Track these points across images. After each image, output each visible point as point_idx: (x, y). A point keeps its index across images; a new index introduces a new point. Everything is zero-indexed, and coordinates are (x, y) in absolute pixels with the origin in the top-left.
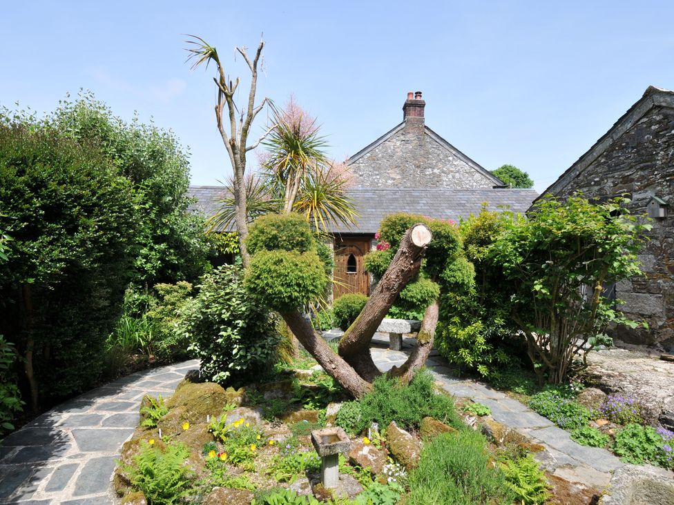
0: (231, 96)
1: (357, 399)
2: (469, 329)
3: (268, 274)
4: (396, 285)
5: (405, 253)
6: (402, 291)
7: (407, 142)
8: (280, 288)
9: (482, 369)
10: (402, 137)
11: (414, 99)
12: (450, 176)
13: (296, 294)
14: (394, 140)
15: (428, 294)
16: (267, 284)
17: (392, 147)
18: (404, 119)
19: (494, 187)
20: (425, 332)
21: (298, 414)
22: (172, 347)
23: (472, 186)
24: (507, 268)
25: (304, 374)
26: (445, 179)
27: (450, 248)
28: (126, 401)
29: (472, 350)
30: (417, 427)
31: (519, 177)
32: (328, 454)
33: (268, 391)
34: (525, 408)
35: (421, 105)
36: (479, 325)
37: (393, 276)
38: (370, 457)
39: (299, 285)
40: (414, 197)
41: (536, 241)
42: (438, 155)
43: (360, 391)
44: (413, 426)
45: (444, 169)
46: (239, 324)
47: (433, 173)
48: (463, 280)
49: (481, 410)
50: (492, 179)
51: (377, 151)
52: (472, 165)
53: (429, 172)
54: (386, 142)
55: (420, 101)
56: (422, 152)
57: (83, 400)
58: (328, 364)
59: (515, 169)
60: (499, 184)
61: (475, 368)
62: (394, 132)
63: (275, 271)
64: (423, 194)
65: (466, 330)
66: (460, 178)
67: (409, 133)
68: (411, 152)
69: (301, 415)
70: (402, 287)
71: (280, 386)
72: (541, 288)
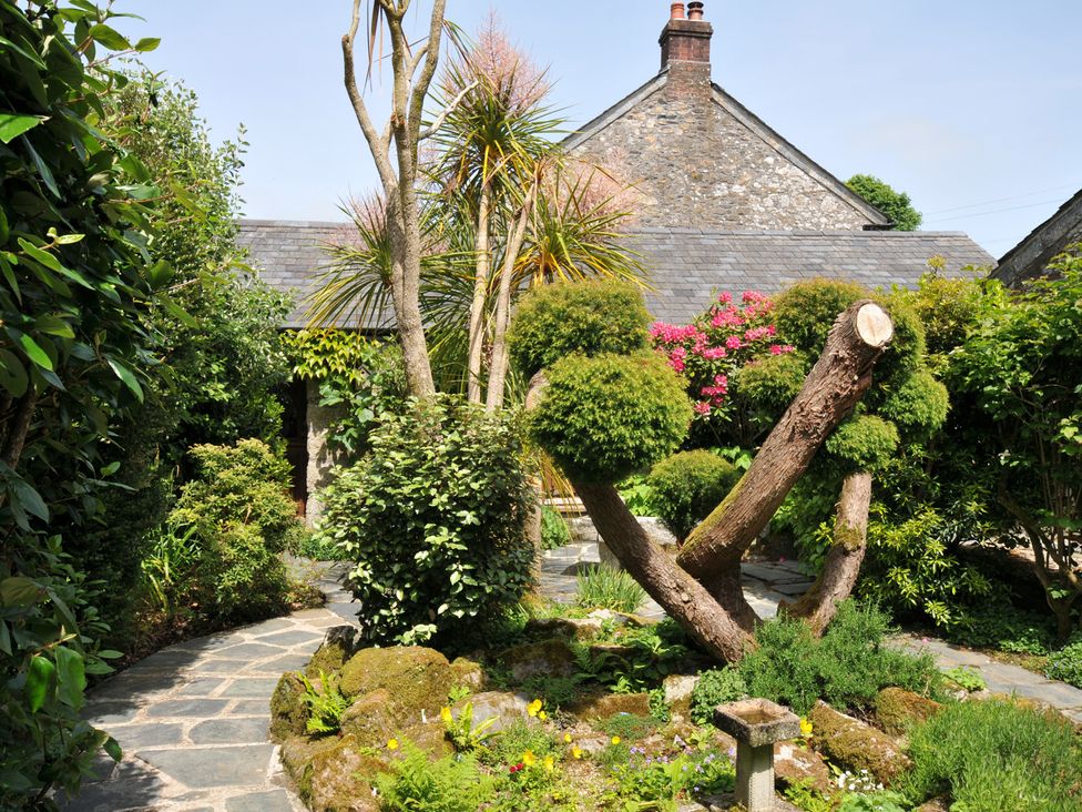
0: (400, 19)
1: (731, 664)
2: (910, 526)
3: (594, 402)
4: (822, 427)
5: (843, 359)
6: (830, 439)
7: (671, 119)
8: (622, 429)
9: (935, 609)
10: (660, 109)
11: (686, 18)
12: (769, 202)
13: (651, 443)
14: (642, 115)
15: (881, 444)
16: (595, 422)
17: (637, 132)
18: (664, 64)
19: (866, 228)
20: (850, 527)
21: (606, 701)
22: (241, 587)
23: (818, 225)
24: (990, 397)
25: (583, 627)
26: (756, 207)
27: (904, 353)
28: (203, 697)
29: (914, 568)
30: (871, 710)
31: (888, 205)
32: (765, 742)
33: (517, 662)
34: (1040, 679)
35: (704, 35)
36: (931, 517)
37: (816, 408)
38: (799, 764)
39: (655, 424)
40: (705, 248)
41: (1059, 338)
42: (742, 153)
43: (736, 648)
44: (862, 706)
45: (756, 184)
46: (464, 518)
47: (730, 195)
48: (929, 418)
49: (966, 679)
50: (860, 208)
51: (602, 139)
52: (816, 176)
53: (721, 190)
54: (624, 119)
55: (700, 25)
56: (706, 144)
57: (102, 700)
58: (673, 593)
59: (880, 186)
60: (877, 222)
61: (921, 606)
62: (642, 96)
63: (613, 396)
64: (726, 243)
65: (906, 526)
66: (791, 206)
67: (675, 99)
68: (681, 143)
69: (614, 702)
70: (832, 430)
71: (541, 652)
72: (1076, 434)
